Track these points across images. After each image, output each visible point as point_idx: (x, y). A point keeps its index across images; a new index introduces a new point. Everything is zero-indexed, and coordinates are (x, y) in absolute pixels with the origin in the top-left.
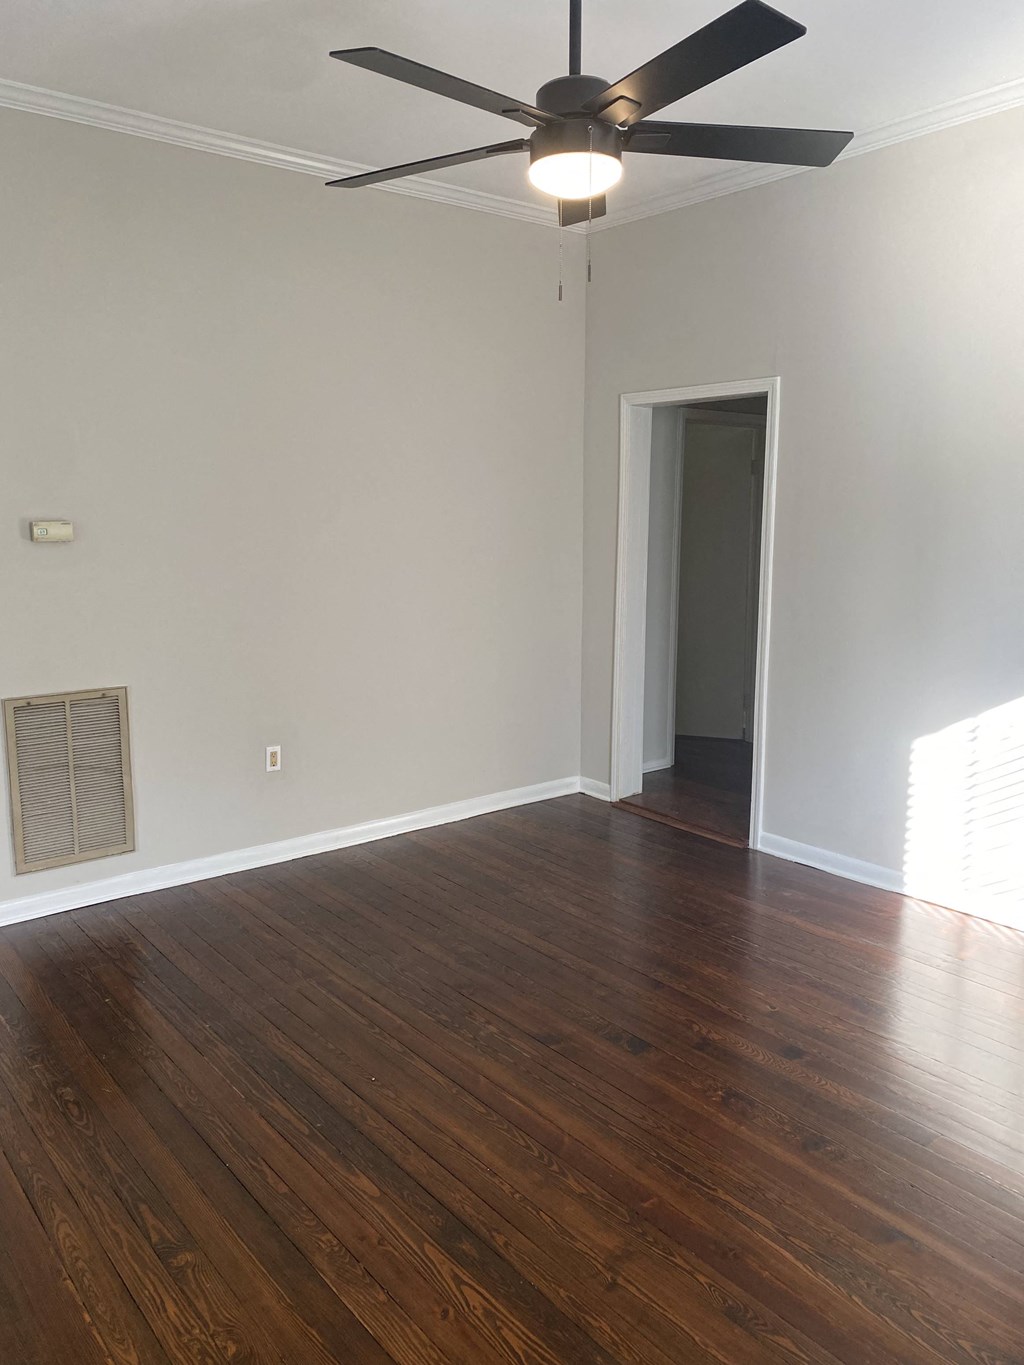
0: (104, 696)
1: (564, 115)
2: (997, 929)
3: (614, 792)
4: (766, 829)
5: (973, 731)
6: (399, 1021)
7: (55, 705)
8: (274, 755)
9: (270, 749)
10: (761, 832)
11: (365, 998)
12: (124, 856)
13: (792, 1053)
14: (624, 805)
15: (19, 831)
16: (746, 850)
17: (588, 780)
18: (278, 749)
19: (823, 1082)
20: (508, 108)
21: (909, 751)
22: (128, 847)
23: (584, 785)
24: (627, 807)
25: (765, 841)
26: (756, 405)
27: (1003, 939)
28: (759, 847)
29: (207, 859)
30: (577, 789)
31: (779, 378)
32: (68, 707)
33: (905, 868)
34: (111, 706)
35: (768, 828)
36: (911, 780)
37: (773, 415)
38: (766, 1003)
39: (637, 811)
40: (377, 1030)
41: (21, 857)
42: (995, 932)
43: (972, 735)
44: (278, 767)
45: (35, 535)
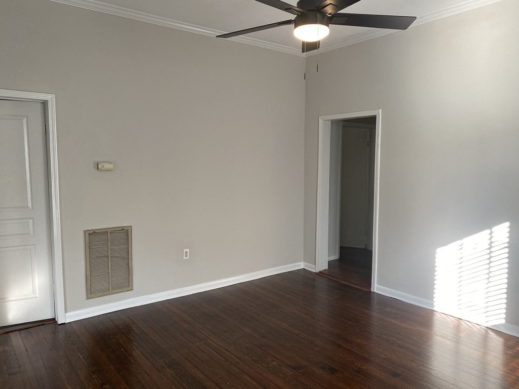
0: (123, 229)
1: (308, 11)
2: (473, 325)
3: (317, 269)
4: (378, 284)
5: (461, 245)
6: (237, 360)
7: (104, 232)
8: (186, 252)
9: (185, 250)
10: (376, 285)
11: (223, 350)
12: (129, 292)
13: (395, 375)
14: (321, 274)
15: (89, 282)
16: (370, 292)
17: (306, 263)
18: (188, 250)
19: (409, 387)
20: (287, 8)
21: (435, 253)
22: (130, 288)
23: (305, 266)
24: (322, 274)
25: (378, 289)
26: (372, 120)
27: (475, 329)
28: (375, 291)
29: (162, 293)
30: (302, 267)
31: (381, 110)
32: (109, 233)
33: (434, 300)
34: (125, 234)
35: (379, 283)
36: (436, 264)
37: (378, 124)
38: (383, 354)
39: (326, 276)
40: (229, 363)
41: (89, 292)
42: (473, 327)
43: (460, 247)
44: (188, 257)
45: (99, 168)
